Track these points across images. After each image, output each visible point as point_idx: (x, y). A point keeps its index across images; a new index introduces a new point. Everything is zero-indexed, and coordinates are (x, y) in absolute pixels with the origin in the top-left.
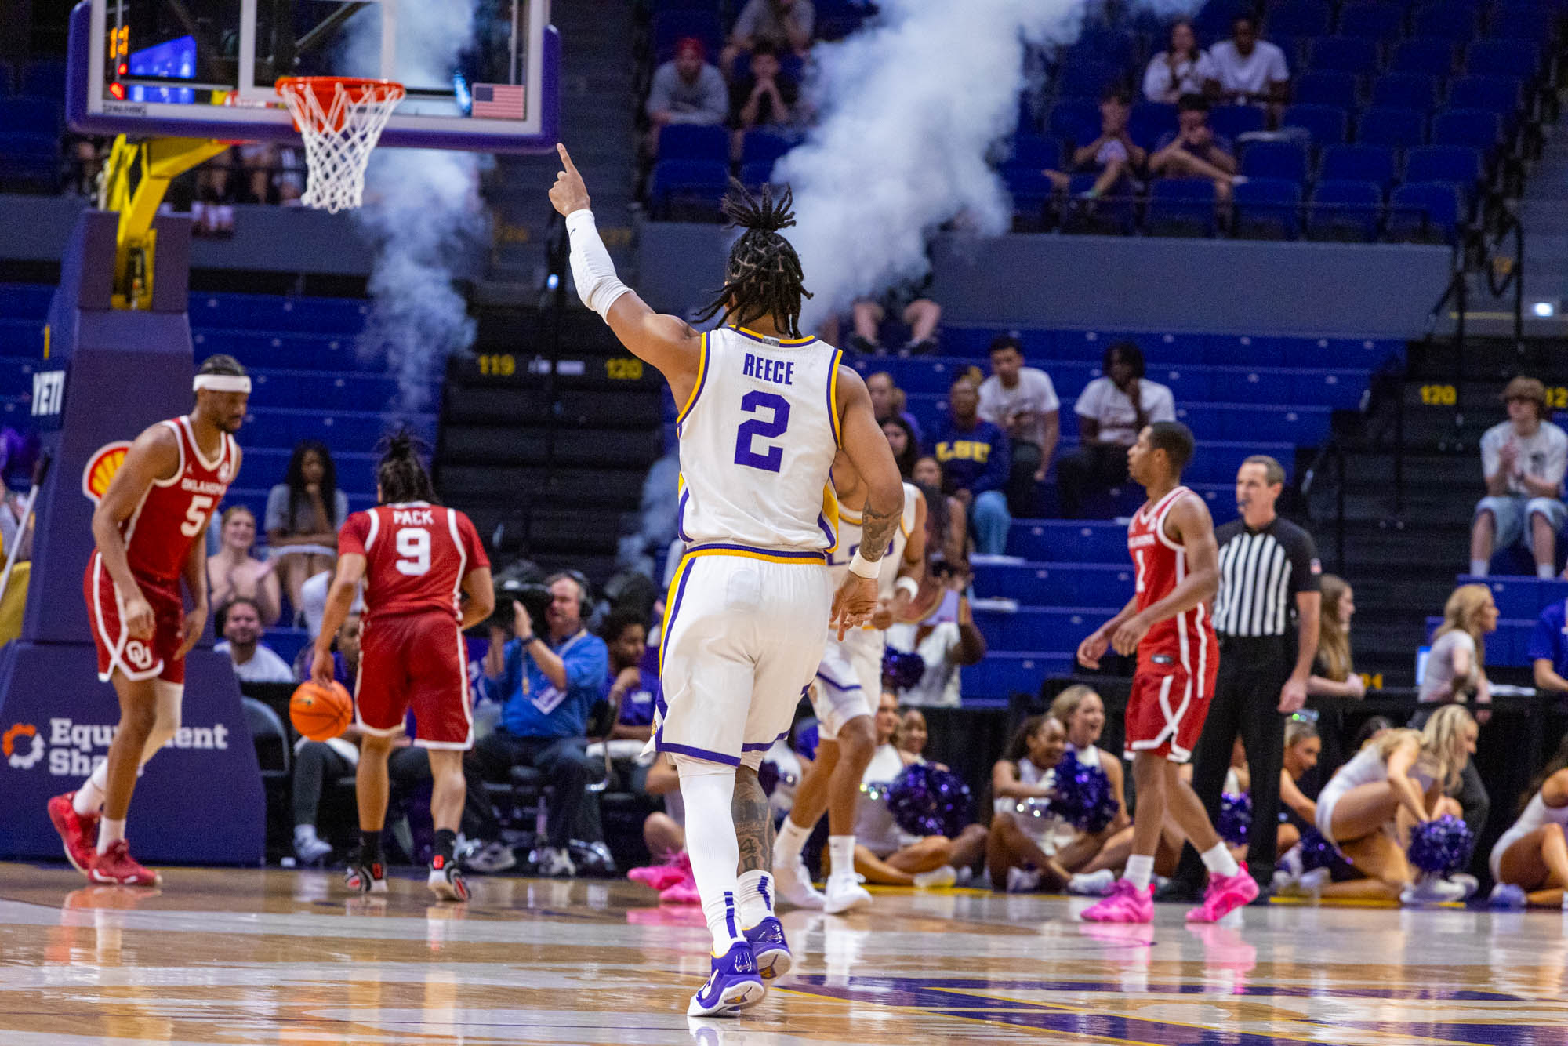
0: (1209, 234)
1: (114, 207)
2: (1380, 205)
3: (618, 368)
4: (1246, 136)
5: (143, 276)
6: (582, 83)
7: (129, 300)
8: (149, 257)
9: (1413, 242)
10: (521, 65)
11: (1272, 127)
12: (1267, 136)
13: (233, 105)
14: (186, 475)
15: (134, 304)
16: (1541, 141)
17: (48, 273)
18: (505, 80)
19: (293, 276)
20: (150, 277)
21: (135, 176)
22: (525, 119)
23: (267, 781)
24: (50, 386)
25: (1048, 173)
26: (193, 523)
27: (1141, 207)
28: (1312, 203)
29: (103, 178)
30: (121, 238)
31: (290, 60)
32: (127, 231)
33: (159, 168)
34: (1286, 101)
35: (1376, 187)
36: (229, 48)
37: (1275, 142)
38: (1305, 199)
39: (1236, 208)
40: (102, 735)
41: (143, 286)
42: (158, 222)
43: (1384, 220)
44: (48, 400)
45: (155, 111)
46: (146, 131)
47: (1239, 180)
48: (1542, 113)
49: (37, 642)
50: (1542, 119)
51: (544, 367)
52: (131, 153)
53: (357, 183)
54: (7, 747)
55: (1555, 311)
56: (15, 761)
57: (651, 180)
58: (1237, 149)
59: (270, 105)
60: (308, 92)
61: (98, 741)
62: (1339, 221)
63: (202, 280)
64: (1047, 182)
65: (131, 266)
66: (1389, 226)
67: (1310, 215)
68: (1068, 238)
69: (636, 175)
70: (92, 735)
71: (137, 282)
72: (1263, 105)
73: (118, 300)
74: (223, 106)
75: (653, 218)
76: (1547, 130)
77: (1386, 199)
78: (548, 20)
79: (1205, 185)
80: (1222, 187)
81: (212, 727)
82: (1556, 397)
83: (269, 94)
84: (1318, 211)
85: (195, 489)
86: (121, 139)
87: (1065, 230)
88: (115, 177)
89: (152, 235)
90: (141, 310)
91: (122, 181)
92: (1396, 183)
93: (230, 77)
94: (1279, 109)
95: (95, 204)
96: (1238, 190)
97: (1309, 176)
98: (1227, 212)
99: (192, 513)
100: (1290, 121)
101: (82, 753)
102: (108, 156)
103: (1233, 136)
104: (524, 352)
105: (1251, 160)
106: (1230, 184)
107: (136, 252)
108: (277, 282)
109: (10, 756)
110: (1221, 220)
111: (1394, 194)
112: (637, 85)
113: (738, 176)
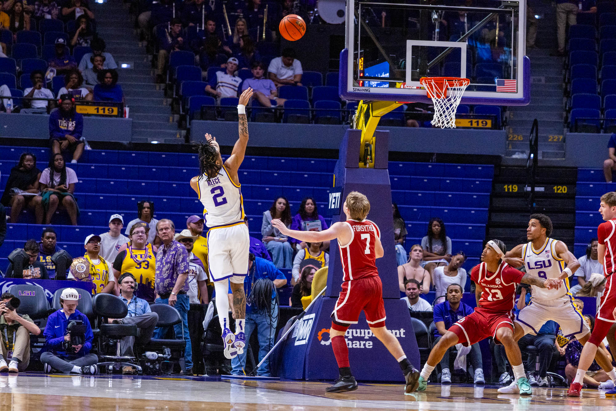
1: (359, 128)
3: (558, 189)
5: (371, 155)
6: (543, 79)
7: (365, 164)
8: (373, 147)
10: (515, 71)
13: (404, 88)
15: (368, 166)
17: (334, 154)
18: (508, 77)
19: (432, 154)
20: (373, 155)
21: (367, 116)
22: (517, 93)
23: (420, 351)
24: (335, 198)
29: (355, 118)
30: (362, 140)
31: (426, 71)
32: (364, 138)
33: (376, 113)
36: (402, 66)
40: (357, 333)
41: (371, 159)
42: (376, 134)
44: (334, 203)
45: (373, 91)
46: (371, 98)
49: (331, 297)
51: (529, 189)
52: (365, 107)
53: (453, 119)
54: (320, 338)
56: (323, 343)
57: (570, 116)
59: (418, 88)
60: (433, 83)
61: (355, 335)
63: (394, 156)
65: (366, 151)
69: (564, 114)
70: (352, 332)
71: (369, 157)
73: (361, 164)
74: (400, 89)
75: (571, 131)
78: (525, 54)
81: (399, 330)
83: (418, 84)
86: (361, 102)
88: (359, 117)
89: (374, 138)
90: (370, 168)
91: (362, 118)
93: (403, 78)
95: (352, 127)
101: (349, 340)
102: (357, 109)
104: (521, 183)
107: (368, 145)
108: (426, 157)
109: (321, 341)
112: (565, 79)
113: (604, 115)
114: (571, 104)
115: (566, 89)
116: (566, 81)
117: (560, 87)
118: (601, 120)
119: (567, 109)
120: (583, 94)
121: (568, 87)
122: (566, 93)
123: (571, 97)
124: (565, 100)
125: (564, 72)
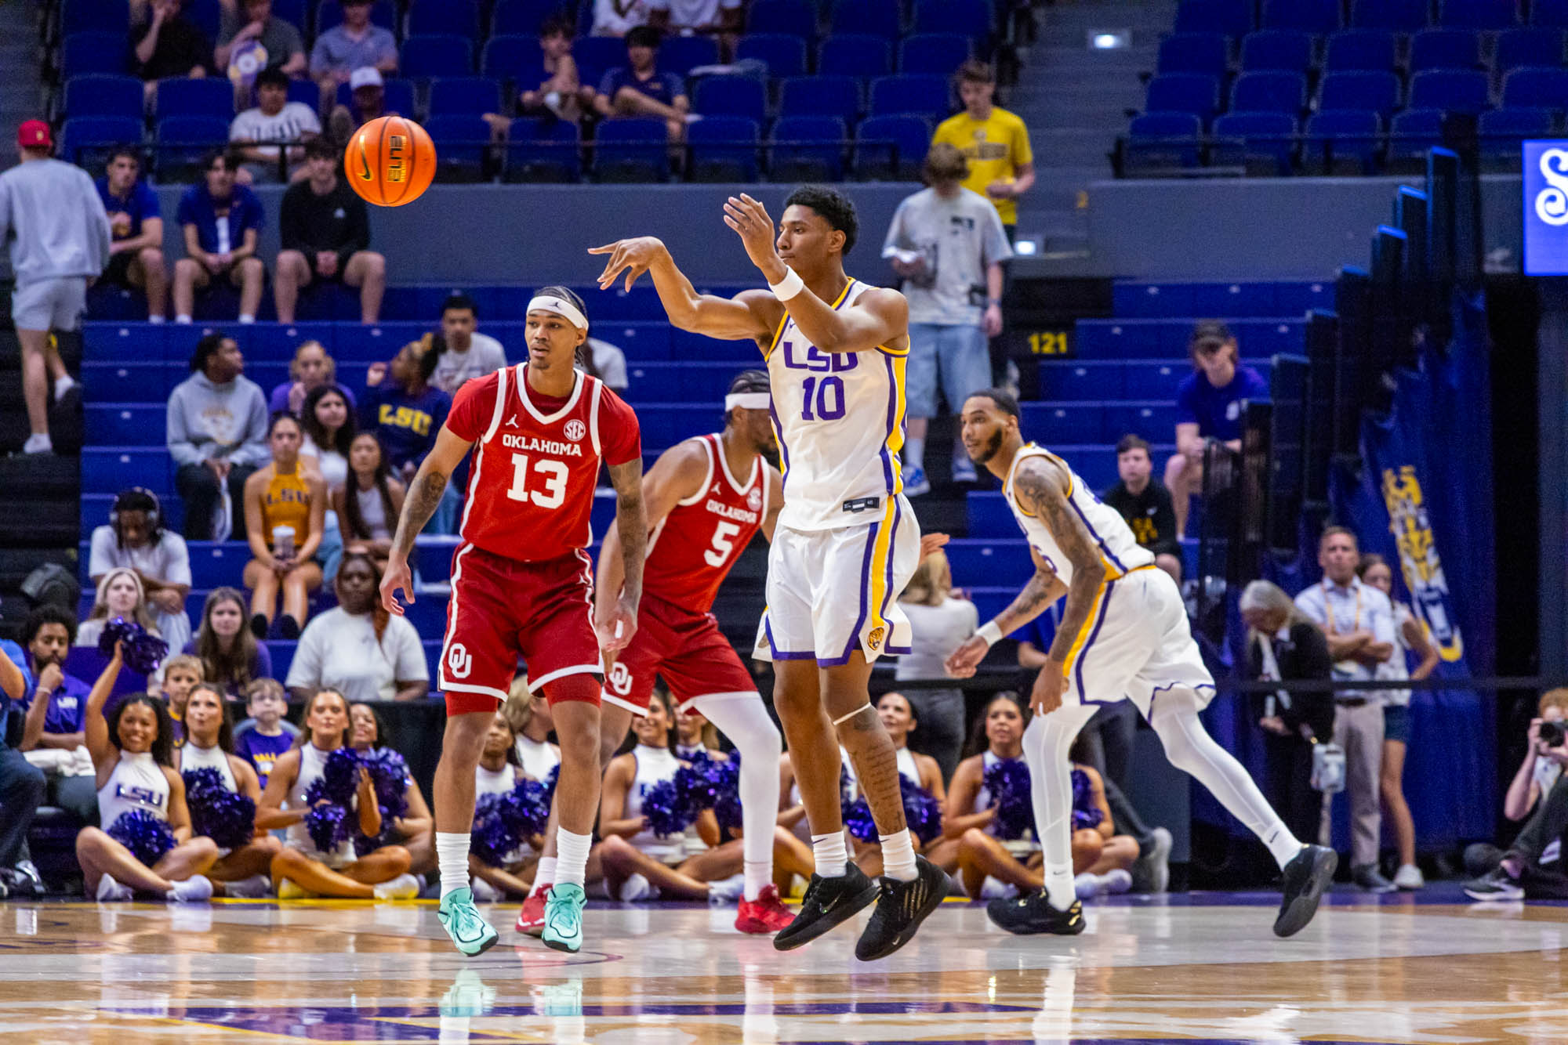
0: (663, 179)
2: (846, 141)
4: (698, 71)
9: (884, 179)
11: (726, 61)
12: (720, 70)
14: (711, 495)
16: (1017, 65)
25: (489, 117)
26: (719, 553)
27: (588, 151)
28: (773, 141)
34: (738, 30)
35: (839, 120)
37: (729, 77)
38: (764, 136)
39: (690, 150)
43: (851, 157)
47: (692, 118)
48: (1016, 35)
50: (1017, 43)
55: (1037, 249)
58: (690, 86)
62: (801, 160)
64: (487, 126)
66: (855, 163)
67: (770, 154)
68: (511, 187)
72: (715, 37)
76: (1022, 52)
77: (851, 135)
79: (656, 125)
80: (674, 127)
82: (1042, 344)
84: (777, 148)
85: (722, 513)
87: (506, 180)
92: (862, 116)
94: (732, 40)
96: (693, 129)
97: (769, 110)
98: (680, 153)
99: (718, 541)
100: (744, 53)
103: (683, 71)
105: (706, 95)
106: (683, 124)
110: (675, 161)
111: (860, 127)
112: (43, 35)
113: (154, 133)
114: (61, 105)
115: (47, 62)
116: (49, 39)
117: (31, 57)
118: (145, 147)
119: (53, 117)
120: (95, 75)
121: (55, 56)
122: (49, 75)
123: (61, 86)
124: (45, 93)
125: (40, 15)
